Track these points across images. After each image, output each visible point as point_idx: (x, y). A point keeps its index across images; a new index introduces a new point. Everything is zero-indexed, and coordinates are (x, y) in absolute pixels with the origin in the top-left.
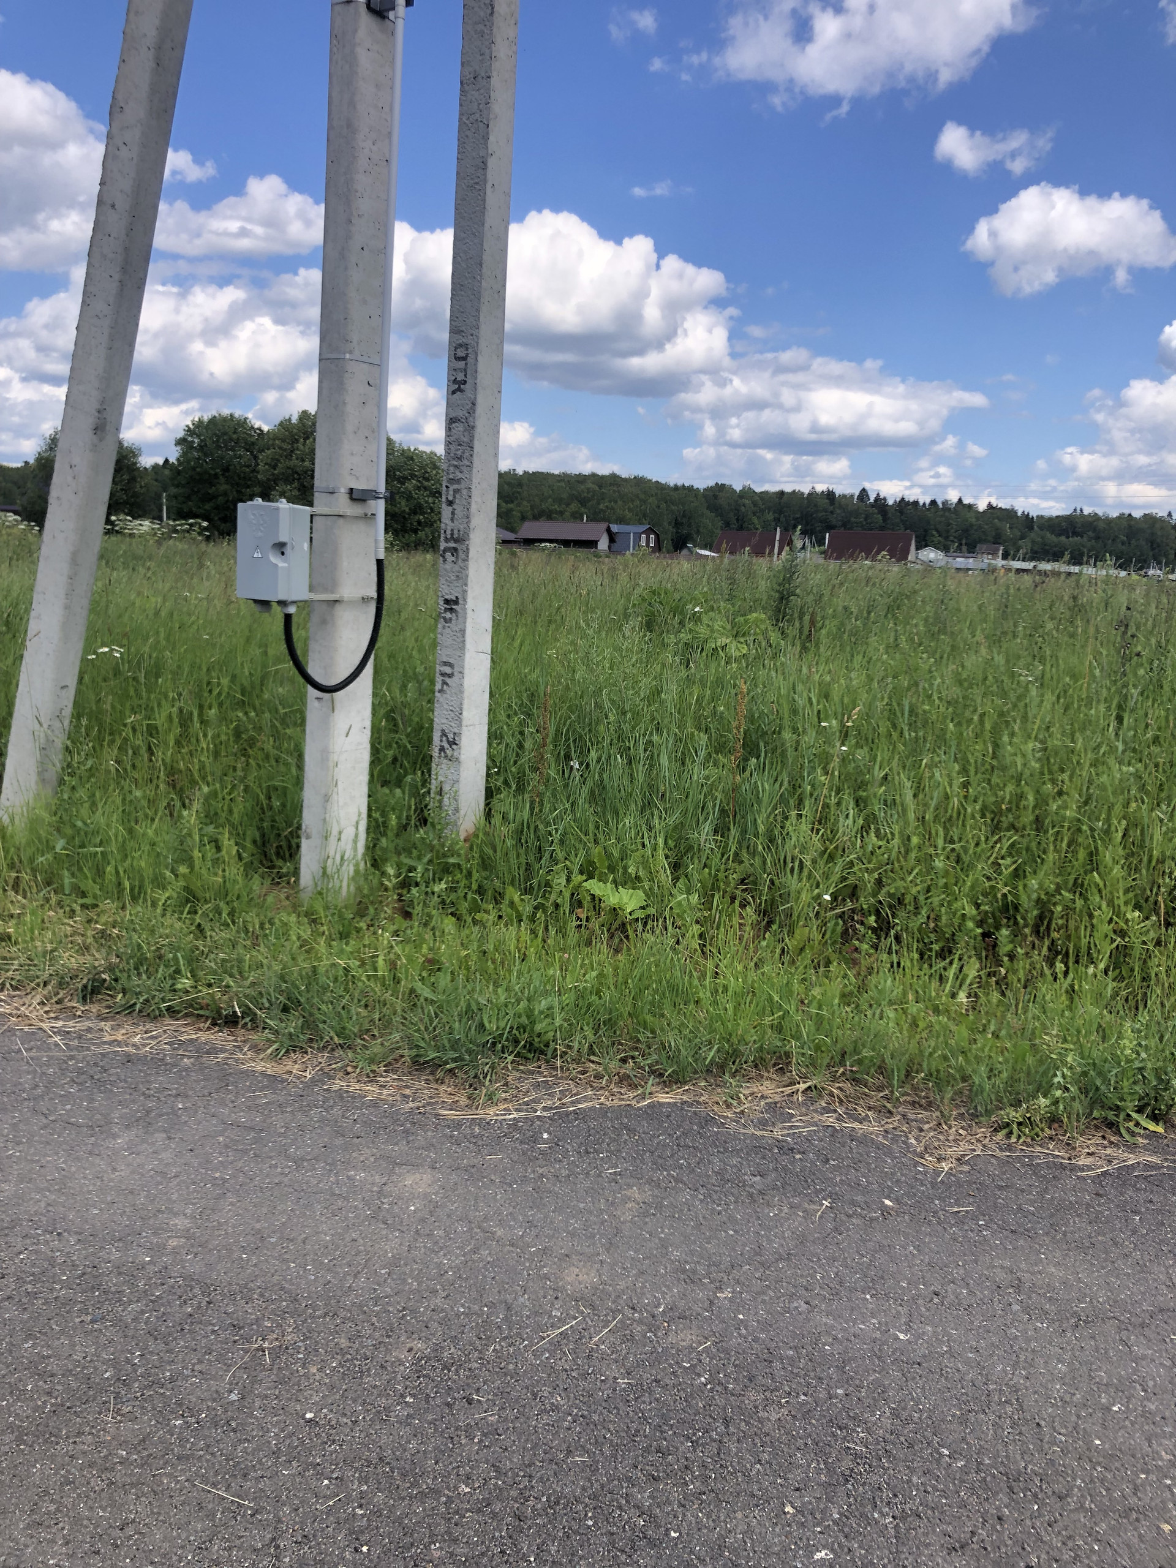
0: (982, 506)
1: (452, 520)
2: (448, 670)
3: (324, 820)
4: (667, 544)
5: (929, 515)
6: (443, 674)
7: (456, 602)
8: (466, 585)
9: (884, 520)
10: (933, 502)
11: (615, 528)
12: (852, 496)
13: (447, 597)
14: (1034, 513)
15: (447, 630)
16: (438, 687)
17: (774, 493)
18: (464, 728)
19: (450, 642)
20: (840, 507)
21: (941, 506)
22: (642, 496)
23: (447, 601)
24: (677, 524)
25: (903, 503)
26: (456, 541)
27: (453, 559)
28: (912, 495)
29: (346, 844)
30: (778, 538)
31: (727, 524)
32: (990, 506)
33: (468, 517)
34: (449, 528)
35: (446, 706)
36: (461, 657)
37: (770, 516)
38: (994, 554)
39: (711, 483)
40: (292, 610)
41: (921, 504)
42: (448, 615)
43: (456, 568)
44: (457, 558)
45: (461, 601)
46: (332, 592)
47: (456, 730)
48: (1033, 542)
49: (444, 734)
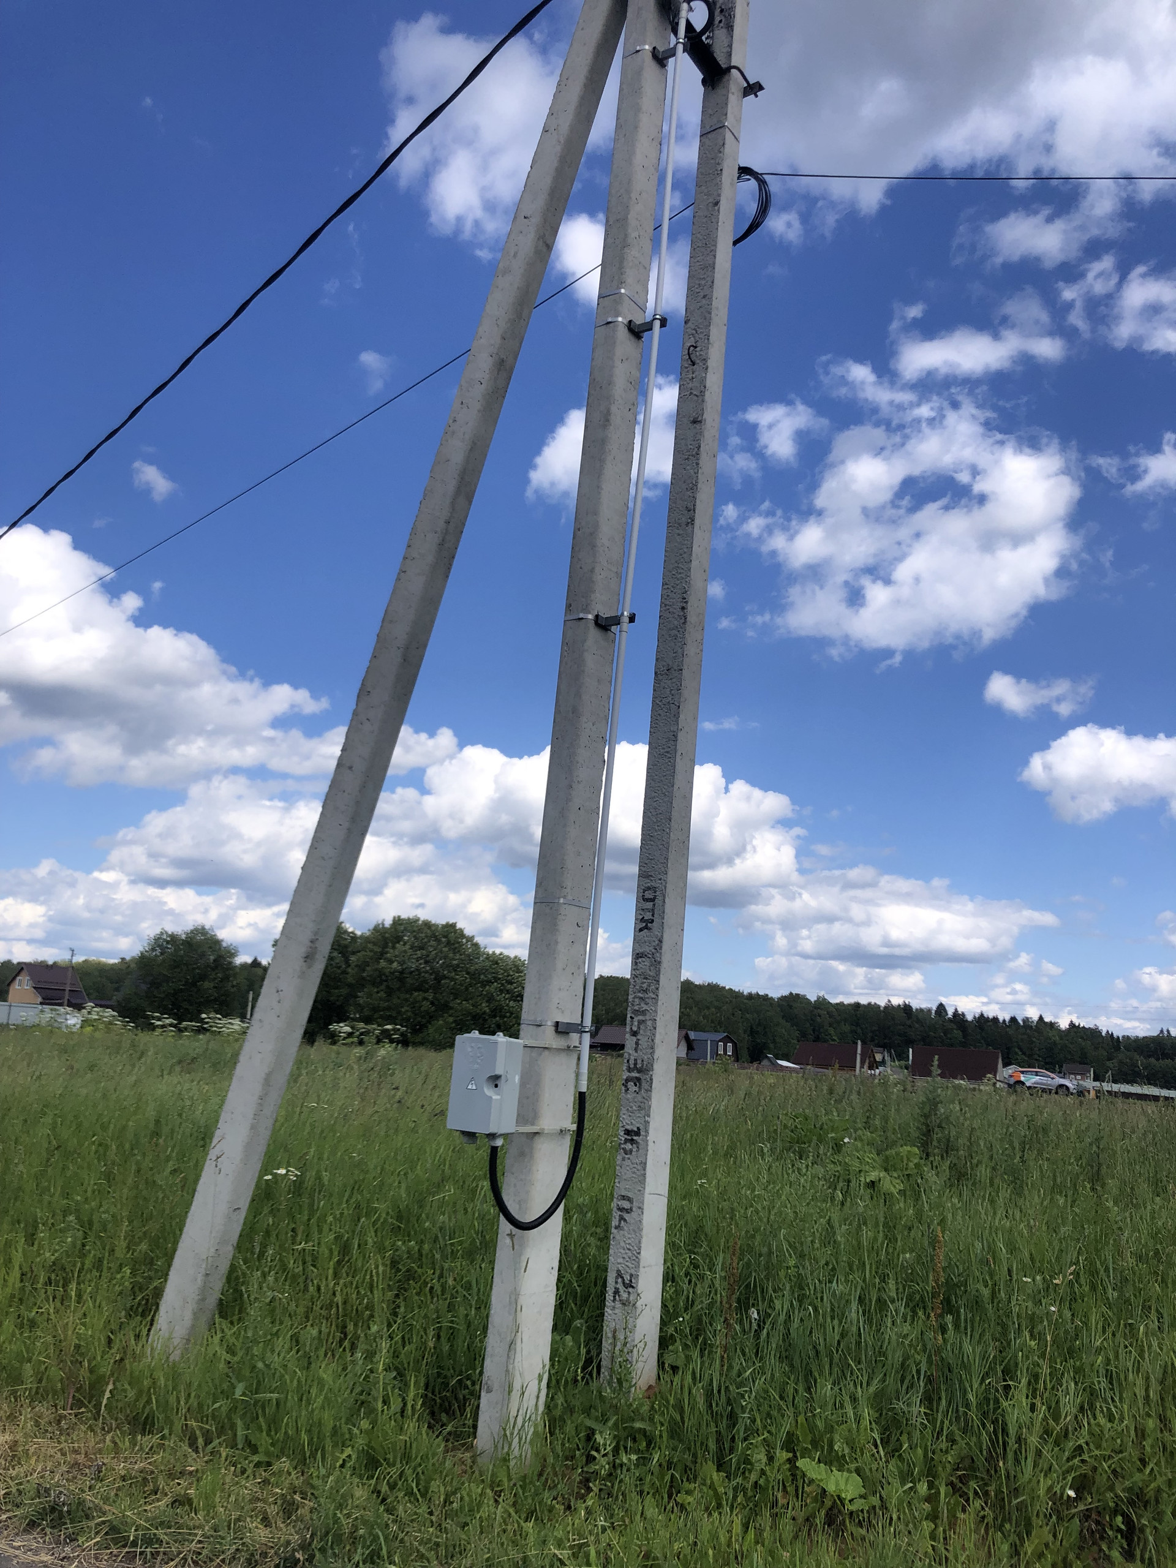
0: (1064, 1024)
1: (636, 1050)
2: (626, 1204)
3: (507, 1371)
4: (745, 1053)
5: (1011, 1032)
6: (621, 1209)
7: (638, 1133)
8: (649, 1116)
9: (964, 1037)
10: (1013, 1020)
11: (692, 1035)
12: (929, 1011)
13: (628, 1127)
14: (1118, 1033)
15: (627, 1162)
16: (615, 1223)
17: (849, 1005)
18: (641, 1269)
19: (629, 1175)
20: (918, 1021)
21: (1021, 1023)
22: (716, 1004)
23: (628, 1132)
24: (752, 1032)
25: (982, 1020)
26: (639, 1071)
27: (637, 1089)
28: (991, 1011)
29: (529, 1402)
30: (859, 1051)
31: (804, 1035)
32: (1072, 1025)
33: (652, 1048)
34: (632, 1058)
35: (622, 1244)
36: (641, 1192)
37: (847, 1028)
38: (1084, 1075)
39: (786, 993)
40: (499, 1142)
41: (1001, 1020)
42: (629, 1146)
43: (639, 1098)
44: (640, 1088)
45: (642, 1133)
46: (533, 1124)
47: (633, 1272)
48: (1121, 1062)
49: (619, 1275)
